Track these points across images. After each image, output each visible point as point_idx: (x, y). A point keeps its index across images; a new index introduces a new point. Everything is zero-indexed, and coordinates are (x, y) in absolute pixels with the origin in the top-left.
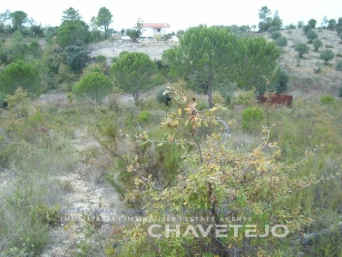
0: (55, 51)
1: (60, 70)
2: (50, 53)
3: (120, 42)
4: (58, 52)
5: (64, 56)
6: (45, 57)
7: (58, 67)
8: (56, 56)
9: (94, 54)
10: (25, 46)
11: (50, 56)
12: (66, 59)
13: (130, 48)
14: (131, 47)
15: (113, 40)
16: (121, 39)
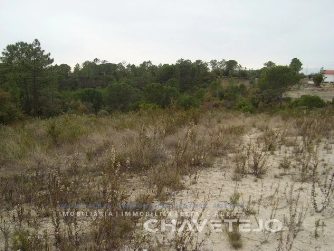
0: (257, 92)
1: (259, 105)
2: (254, 93)
3: (305, 87)
4: (259, 93)
5: (263, 96)
6: (250, 96)
7: (258, 103)
8: (257, 96)
9: (283, 96)
10: (237, 87)
11: (254, 96)
12: (263, 98)
13: (312, 92)
14: (313, 90)
15: (301, 84)
16: (307, 84)
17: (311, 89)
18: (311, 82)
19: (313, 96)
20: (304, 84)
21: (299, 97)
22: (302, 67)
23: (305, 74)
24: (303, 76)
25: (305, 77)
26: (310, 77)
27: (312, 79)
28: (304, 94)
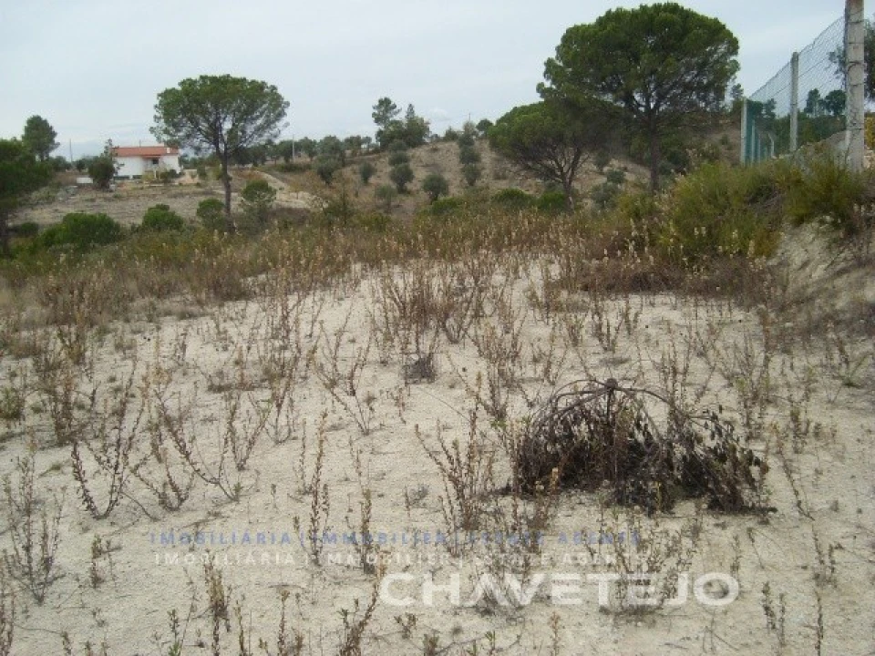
3: (71, 191)
14: (93, 200)
15: (59, 185)
16: (76, 184)
17: (88, 196)
18: (85, 180)
19: (92, 216)
20: (67, 184)
21: (59, 220)
22: (56, 140)
23: (68, 160)
24: (60, 165)
25: (68, 166)
26: (80, 165)
27: (87, 170)
28: (72, 210)
